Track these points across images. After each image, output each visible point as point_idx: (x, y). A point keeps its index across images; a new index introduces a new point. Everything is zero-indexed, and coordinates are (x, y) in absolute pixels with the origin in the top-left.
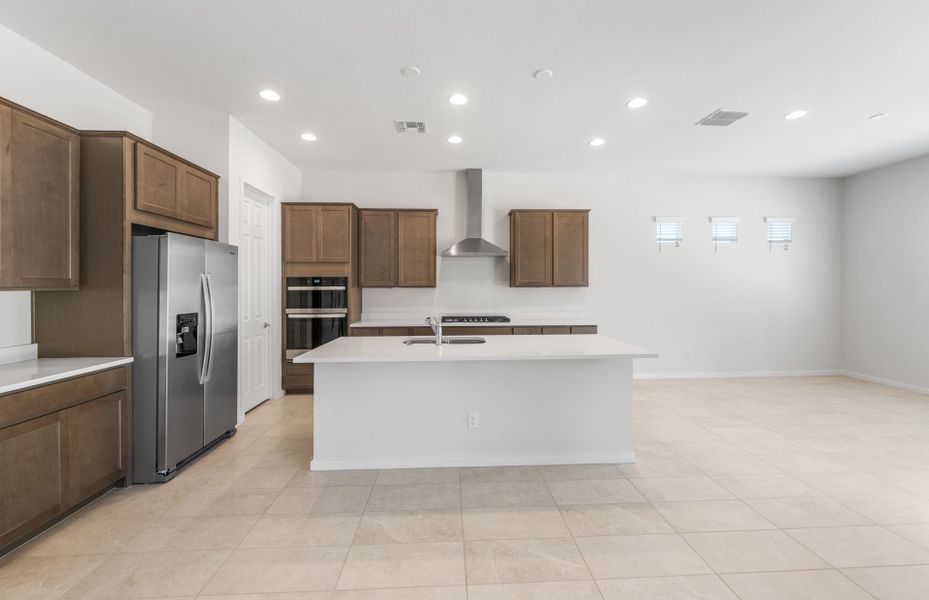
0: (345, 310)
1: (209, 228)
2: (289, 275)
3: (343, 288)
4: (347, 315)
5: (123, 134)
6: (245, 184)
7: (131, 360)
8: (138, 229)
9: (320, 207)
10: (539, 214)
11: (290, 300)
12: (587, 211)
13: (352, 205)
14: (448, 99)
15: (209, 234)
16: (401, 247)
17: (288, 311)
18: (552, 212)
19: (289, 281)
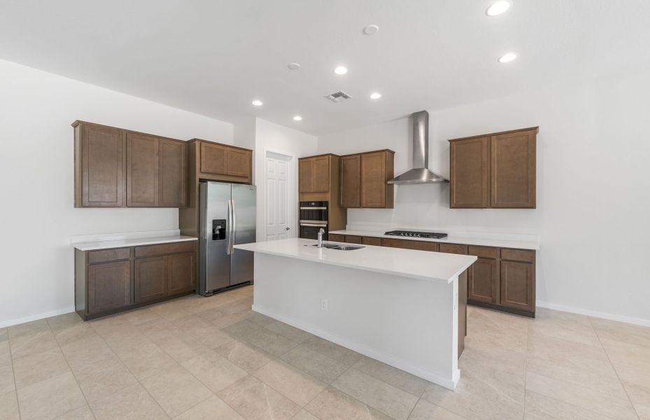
0: (326, 222)
1: (247, 177)
2: (301, 201)
3: (325, 208)
4: (327, 225)
5: (195, 140)
6: (267, 152)
7: (197, 239)
8: (202, 181)
9: (314, 159)
10: (475, 140)
11: (303, 215)
12: (535, 129)
13: (330, 154)
14: (333, 71)
15: (246, 181)
16: (363, 180)
17: (302, 221)
18: (489, 136)
19: (301, 204)
